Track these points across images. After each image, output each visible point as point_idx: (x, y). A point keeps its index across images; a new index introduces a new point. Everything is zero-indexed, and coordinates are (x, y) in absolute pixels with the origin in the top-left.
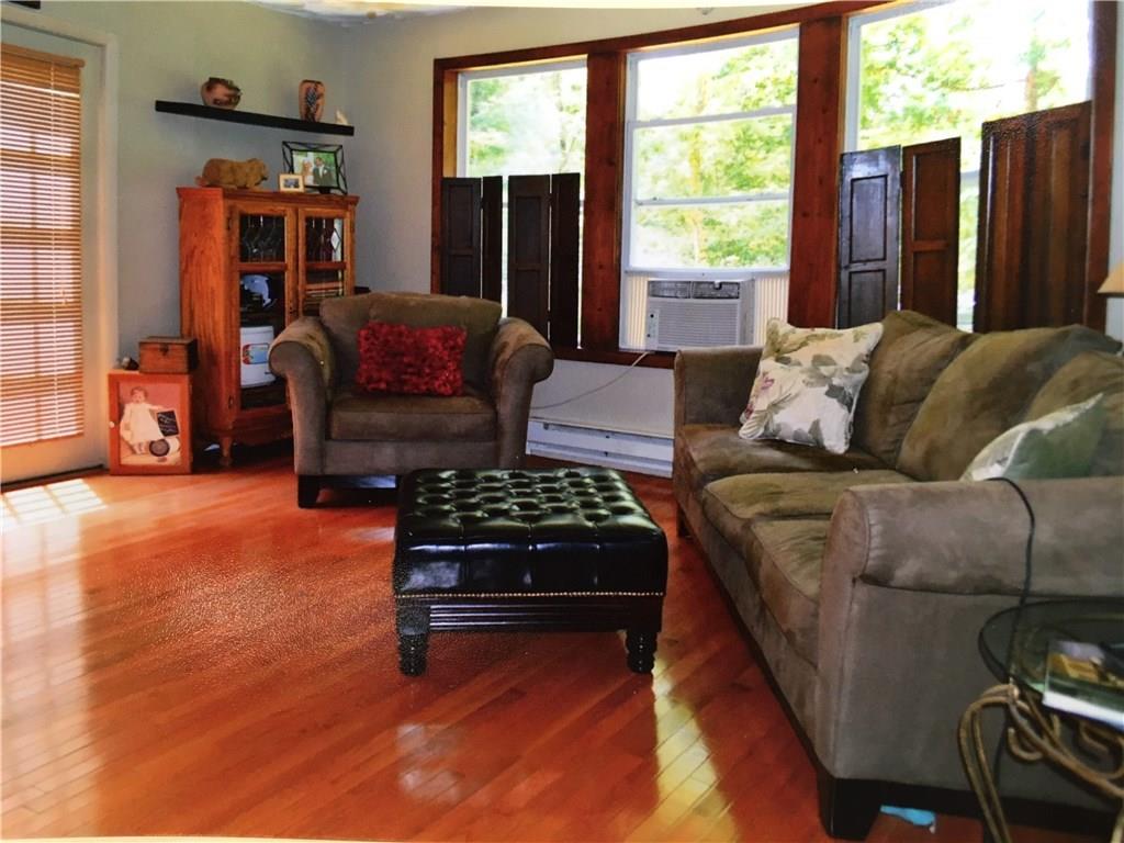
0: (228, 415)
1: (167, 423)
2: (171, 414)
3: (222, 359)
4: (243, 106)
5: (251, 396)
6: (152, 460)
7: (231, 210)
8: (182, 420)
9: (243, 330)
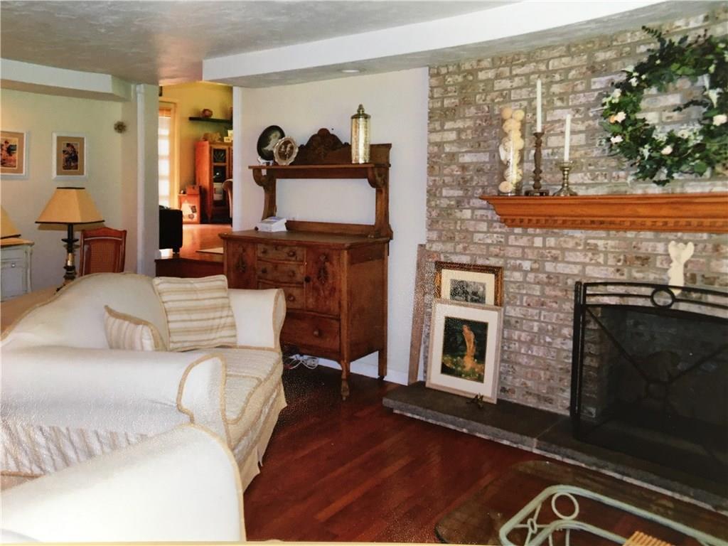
0: (210, 207)
1: (194, 209)
2: (194, 207)
3: (209, 193)
4: (214, 117)
5: (216, 203)
6: (190, 220)
7: (211, 148)
8: (198, 208)
9: (215, 184)
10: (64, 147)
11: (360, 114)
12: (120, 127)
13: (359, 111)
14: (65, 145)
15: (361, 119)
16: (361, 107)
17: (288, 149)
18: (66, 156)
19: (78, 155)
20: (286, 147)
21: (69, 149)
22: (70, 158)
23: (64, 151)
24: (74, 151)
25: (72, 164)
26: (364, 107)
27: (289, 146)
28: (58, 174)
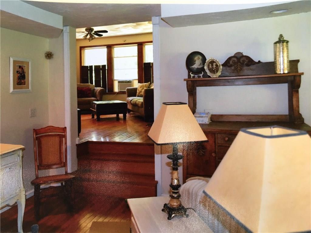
10: (17, 69)
11: (281, 41)
12: (49, 56)
13: (279, 39)
14: (18, 67)
15: (285, 43)
16: (281, 36)
17: (214, 66)
18: (19, 75)
19: (26, 74)
20: (212, 65)
21: (20, 70)
22: (20, 76)
23: (17, 72)
24: (23, 72)
25: (22, 81)
26: (284, 36)
27: (214, 64)
28: (14, 88)
